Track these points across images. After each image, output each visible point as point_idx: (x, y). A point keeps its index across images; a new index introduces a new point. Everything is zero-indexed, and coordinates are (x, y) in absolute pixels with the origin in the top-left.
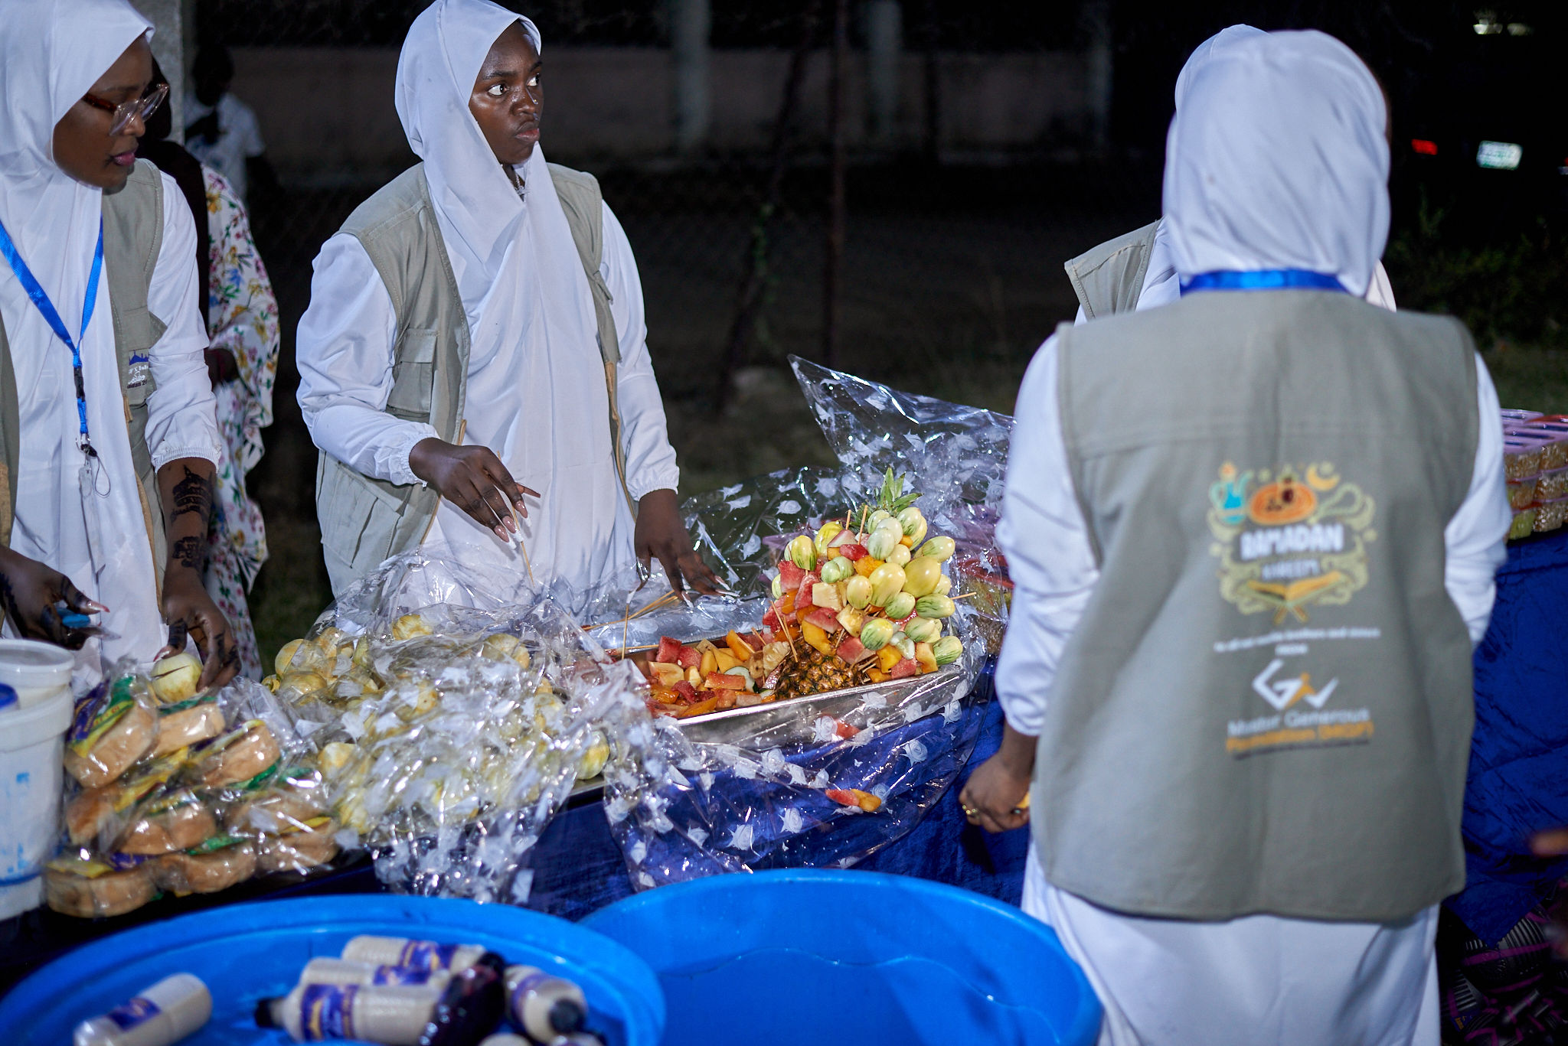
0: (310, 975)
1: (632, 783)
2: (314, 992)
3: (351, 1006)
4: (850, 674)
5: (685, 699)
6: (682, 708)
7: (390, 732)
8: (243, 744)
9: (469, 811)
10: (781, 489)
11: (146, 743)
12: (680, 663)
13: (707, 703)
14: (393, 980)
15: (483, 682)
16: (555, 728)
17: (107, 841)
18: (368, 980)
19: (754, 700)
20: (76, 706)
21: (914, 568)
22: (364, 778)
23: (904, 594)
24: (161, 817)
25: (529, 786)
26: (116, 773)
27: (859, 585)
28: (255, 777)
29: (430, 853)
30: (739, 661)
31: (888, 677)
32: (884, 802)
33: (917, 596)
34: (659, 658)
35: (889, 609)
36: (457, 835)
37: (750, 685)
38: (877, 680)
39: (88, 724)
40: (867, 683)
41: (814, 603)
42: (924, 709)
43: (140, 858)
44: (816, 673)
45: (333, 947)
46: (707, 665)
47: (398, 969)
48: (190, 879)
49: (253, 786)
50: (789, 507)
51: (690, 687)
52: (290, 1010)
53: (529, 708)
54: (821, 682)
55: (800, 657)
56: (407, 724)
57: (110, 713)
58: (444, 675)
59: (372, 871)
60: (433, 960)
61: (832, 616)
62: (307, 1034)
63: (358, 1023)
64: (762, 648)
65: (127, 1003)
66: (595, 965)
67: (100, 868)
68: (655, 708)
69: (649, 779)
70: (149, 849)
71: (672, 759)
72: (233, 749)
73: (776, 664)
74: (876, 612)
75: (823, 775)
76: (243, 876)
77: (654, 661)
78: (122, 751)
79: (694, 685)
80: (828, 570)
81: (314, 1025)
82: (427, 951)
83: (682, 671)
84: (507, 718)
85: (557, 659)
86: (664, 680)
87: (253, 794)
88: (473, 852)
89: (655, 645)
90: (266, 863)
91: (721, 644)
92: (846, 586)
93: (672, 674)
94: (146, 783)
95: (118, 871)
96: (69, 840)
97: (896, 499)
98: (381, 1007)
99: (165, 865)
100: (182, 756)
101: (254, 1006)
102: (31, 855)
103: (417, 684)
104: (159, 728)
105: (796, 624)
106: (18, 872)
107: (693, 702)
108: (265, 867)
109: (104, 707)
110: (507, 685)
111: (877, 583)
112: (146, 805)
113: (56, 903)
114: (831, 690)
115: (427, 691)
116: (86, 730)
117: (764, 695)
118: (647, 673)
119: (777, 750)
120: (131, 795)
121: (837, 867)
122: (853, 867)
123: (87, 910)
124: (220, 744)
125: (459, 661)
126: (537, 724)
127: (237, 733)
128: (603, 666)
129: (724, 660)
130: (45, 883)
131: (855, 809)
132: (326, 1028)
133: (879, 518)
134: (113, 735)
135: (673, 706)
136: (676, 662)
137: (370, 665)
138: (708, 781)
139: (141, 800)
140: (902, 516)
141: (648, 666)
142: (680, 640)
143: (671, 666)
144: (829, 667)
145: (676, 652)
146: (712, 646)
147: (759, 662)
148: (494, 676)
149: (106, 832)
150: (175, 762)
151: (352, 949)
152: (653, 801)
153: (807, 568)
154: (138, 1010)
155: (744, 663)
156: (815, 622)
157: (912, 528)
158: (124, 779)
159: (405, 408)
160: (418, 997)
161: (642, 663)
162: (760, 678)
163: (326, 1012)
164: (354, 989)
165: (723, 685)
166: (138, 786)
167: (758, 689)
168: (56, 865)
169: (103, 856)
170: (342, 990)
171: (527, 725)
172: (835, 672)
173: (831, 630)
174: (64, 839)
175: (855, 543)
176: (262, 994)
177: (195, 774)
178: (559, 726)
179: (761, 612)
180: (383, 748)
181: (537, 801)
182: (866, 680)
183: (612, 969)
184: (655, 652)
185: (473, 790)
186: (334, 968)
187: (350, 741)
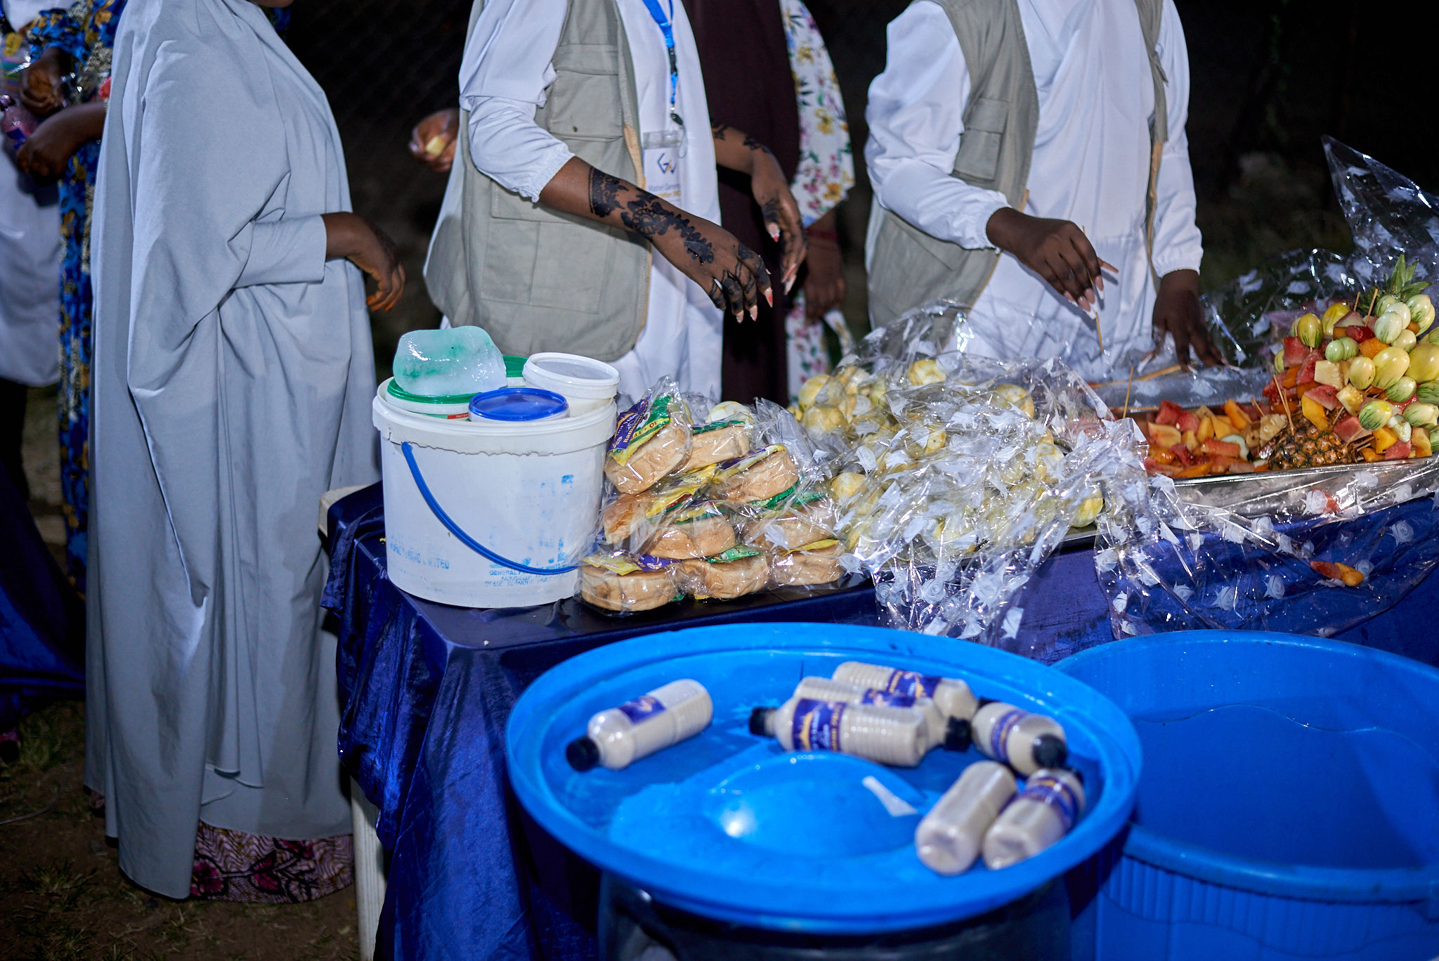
0: (802, 691)
1: (1122, 537)
2: (805, 706)
3: (839, 721)
4: (1344, 451)
5: (1181, 461)
6: (1178, 470)
7: (899, 468)
8: (765, 465)
9: (967, 547)
10: (1293, 270)
11: (679, 457)
12: (1178, 426)
13: (1203, 468)
14: (879, 701)
15: (989, 428)
16: (1054, 477)
17: (636, 545)
18: (857, 701)
19: (1247, 468)
20: (619, 419)
21: (1419, 353)
22: (873, 507)
23: (1406, 379)
24: (687, 526)
25: (1025, 528)
26: (650, 482)
27: (1364, 367)
28: (774, 497)
29: (928, 582)
30: (1235, 430)
31: (1381, 457)
32: (1366, 578)
33: (1420, 381)
34: (1158, 419)
35: (1390, 391)
36: (954, 568)
37: (1244, 453)
38: (1370, 459)
39: (628, 436)
40: (1359, 462)
41: (1316, 379)
42: (1414, 491)
43: (666, 561)
44: (1310, 446)
45: (826, 669)
46: (1204, 429)
47: (885, 693)
48: (708, 584)
49: (771, 506)
50: (1297, 288)
51: (1186, 450)
52: (781, 721)
53: (1031, 457)
54: (1315, 457)
55: (1297, 431)
56: (916, 461)
57: (648, 427)
58: (953, 419)
59: (873, 596)
60: (917, 689)
61: (1332, 394)
62: (797, 744)
63: (845, 736)
64: (1259, 419)
65: (637, 701)
66: (1071, 708)
67: (630, 567)
68: (1151, 468)
69: (1138, 534)
70: (673, 554)
71: (1165, 516)
72: (756, 470)
73: (1272, 435)
74: (1374, 393)
75: (1308, 546)
76: (757, 587)
77: (1154, 422)
78: (656, 463)
79: (1189, 447)
80: (1333, 348)
81: (804, 736)
82: (913, 680)
83: (1179, 434)
84: (1010, 464)
85: (1063, 412)
86: (1164, 442)
87: (769, 512)
88: (968, 586)
89: (1155, 408)
90: (777, 577)
91: (1219, 411)
92: (1349, 365)
93: (1170, 435)
94: (675, 493)
95: (646, 571)
96: (604, 539)
97: (1406, 284)
98: (868, 725)
99: (688, 570)
100: (710, 472)
101: (747, 716)
102: (571, 549)
103: (927, 426)
104: (691, 444)
105: (1296, 399)
106: (556, 564)
107: (1188, 465)
108: (777, 581)
109: (644, 421)
110: (1012, 433)
111: (1381, 365)
112: (674, 514)
113: (589, 596)
114: (1324, 464)
115: (937, 433)
116: (625, 441)
117: (1257, 464)
118: (1146, 433)
119: (1266, 518)
120: (662, 503)
121: (1315, 634)
122: (1331, 636)
123: (615, 603)
124: (744, 464)
125: (969, 407)
126: (1038, 472)
127: (761, 456)
128: (1105, 422)
129: (1222, 428)
130: (580, 575)
131: (1337, 582)
132: (814, 738)
133: (1389, 303)
134: (650, 447)
135: (1168, 467)
136: (1174, 426)
137: (887, 407)
138: (1197, 541)
139: (671, 508)
140: (1411, 302)
141: (1147, 427)
142: (1180, 405)
143: (1170, 429)
144: (1324, 444)
145: (1175, 416)
146: (1210, 413)
147: (1255, 432)
148: (1000, 423)
149: (637, 535)
150: (703, 477)
151: (841, 673)
152: (1139, 557)
153: (1312, 345)
154: (646, 707)
155: (1240, 432)
156: (1315, 398)
157: (1421, 315)
158: (655, 489)
159: (969, 172)
160: (902, 720)
161: (1143, 424)
162: (1255, 448)
163: (815, 725)
164: (843, 706)
165: (1218, 451)
166: (669, 495)
167: (1252, 457)
168: (591, 560)
169: (633, 556)
170: (831, 706)
171: (1028, 472)
172: (1330, 448)
173: (1330, 407)
174: (600, 537)
175: (1361, 325)
176: (756, 704)
177: (720, 490)
178: (1059, 475)
179: (1262, 384)
180: (892, 480)
181: (1034, 543)
182: (1359, 459)
183: (1086, 713)
184: (1155, 414)
185: (972, 528)
186: (826, 688)
187: (863, 472)
